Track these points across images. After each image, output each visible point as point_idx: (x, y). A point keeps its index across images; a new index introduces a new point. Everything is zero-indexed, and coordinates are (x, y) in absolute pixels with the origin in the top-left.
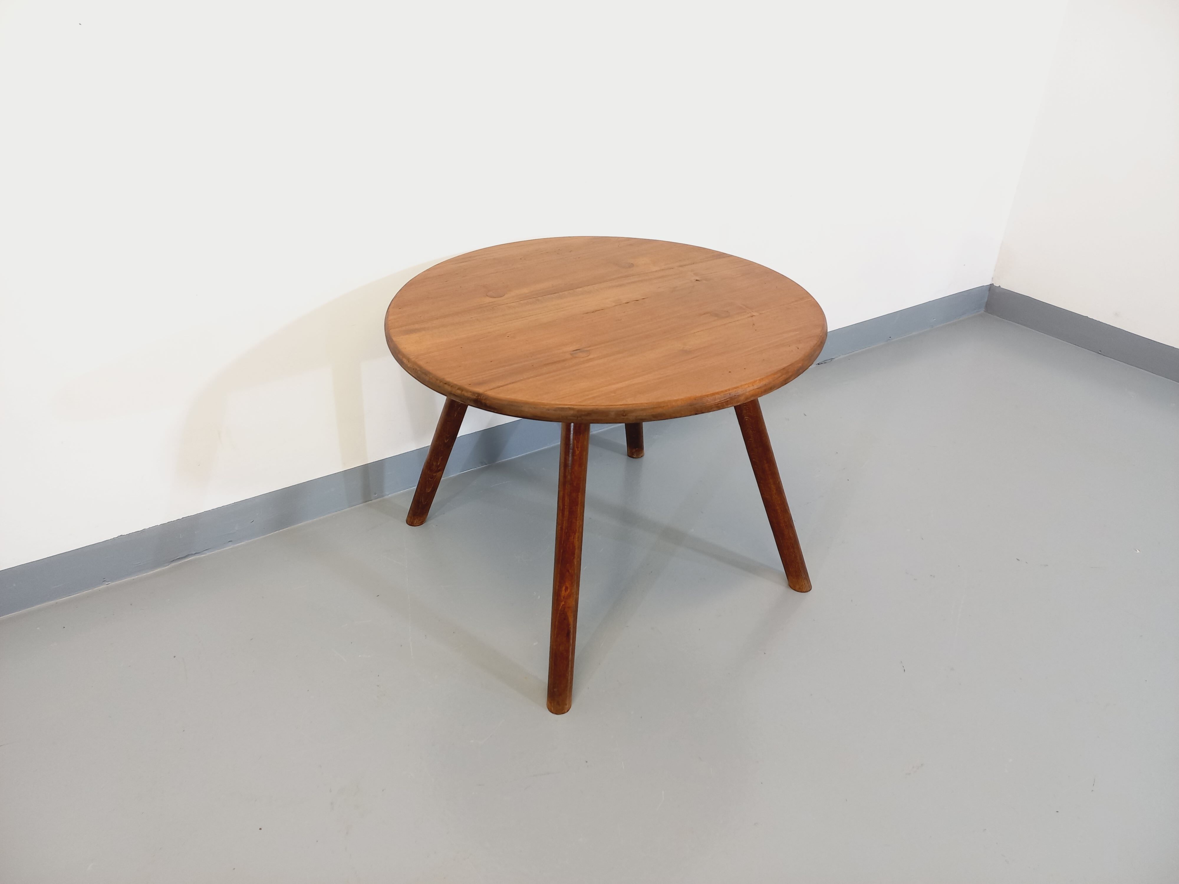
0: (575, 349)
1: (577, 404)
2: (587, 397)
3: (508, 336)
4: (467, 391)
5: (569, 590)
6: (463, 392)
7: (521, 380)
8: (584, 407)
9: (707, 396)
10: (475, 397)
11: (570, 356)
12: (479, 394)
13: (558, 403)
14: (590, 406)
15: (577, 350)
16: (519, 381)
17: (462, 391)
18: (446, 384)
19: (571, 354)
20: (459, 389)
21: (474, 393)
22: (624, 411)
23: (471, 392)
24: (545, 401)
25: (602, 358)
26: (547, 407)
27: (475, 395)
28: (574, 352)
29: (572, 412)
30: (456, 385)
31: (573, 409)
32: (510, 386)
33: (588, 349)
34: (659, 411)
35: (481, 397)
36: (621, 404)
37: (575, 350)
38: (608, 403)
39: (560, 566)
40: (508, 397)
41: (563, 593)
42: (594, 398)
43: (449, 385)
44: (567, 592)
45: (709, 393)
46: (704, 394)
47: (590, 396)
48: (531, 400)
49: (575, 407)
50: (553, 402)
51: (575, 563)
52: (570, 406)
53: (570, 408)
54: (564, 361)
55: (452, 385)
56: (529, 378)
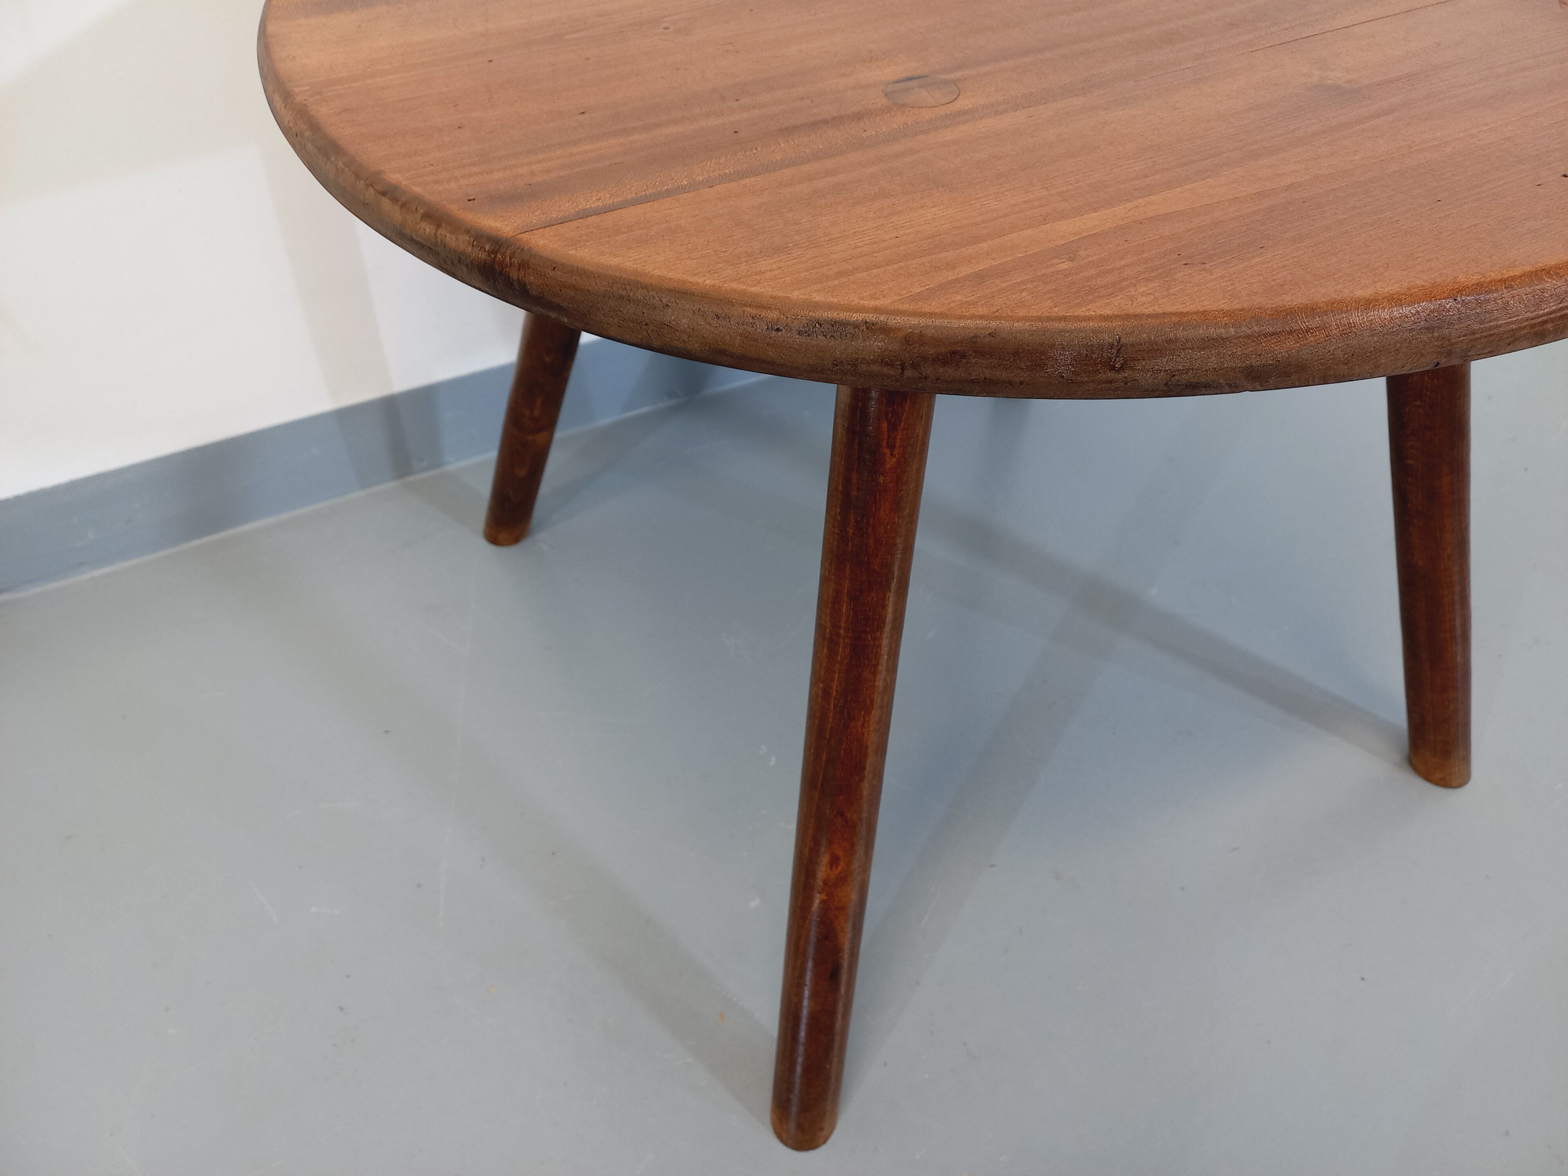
0: (904, 75)
1: (906, 307)
2: (951, 276)
3: (665, 25)
4: (456, 226)
5: (842, 864)
6: (442, 231)
7: (684, 189)
8: (938, 322)
9: (1507, 283)
10: (483, 256)
11: (883, 101)
12: (497, 243)
13: (817, 298)
14: (961, 317)
15: (910, 79)
16: (669, 193)
17: (439, 226)
18: (384, 194)
19: (886, 94)
20: (427, 216)
21: (479, 237)
22: (1119, 347)
23: (468, 232)
24: (764, 289)
25: (1005, 111)
26: (773, 315)
27: (482, 248)
28: (902, 85)
29: (876, 344)
30: (419, 200)
31: (884, 330)
32: (630, 214)
33: (952, 76)
34: (1285, 349)
35: (503, 254)
36: (1108, 312)
37: (902, 81)
38: (1043, 307)
39: (817, 797)
40: (613, 261)
41: (822, 871)
42: (980, 278)
43: (395, 200)
44: (836, 872)
45: (1517, 272)
46: (1494, 275)
47: (965, 271)
48: (706, 281)
49: (894, 321)
50: (796, 295)
51: (865, 793)
52: (871, 317)
53: (871, 328)
54: (858, 117)
55: (404, 199)
56: (710, 184)
